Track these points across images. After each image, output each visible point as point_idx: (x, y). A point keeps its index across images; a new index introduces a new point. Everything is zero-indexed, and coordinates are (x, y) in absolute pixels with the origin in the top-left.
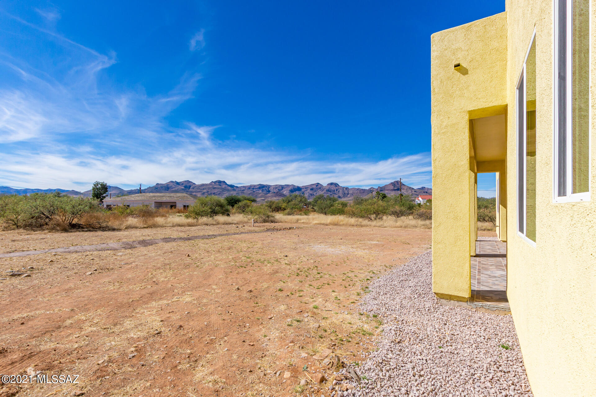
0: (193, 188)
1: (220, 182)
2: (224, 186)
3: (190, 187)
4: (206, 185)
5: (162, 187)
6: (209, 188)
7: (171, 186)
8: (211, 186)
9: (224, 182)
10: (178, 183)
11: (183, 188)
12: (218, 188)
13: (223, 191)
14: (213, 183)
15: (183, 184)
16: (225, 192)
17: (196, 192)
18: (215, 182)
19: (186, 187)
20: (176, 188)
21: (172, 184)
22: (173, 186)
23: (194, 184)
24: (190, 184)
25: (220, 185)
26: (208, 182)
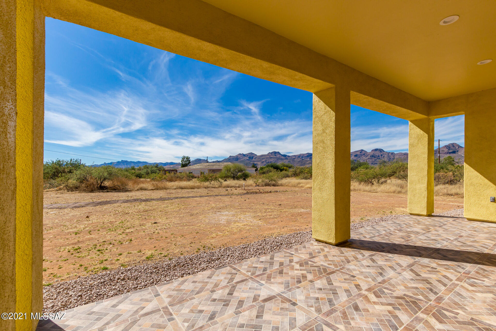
0: (255, 159)
1: (275, 153)
2: (278, 156)
3: (253, 157)
4: (265, 155)
5: (233, 159)
6: (267, 158)
7: (240, 158)
8: (268, 156)
9: (278, 153)
10: (244, 155)
11: (248, 158)
12: (274, 158)
13: (278, 160)
14: (270, 154)
15: (247, 156)
16: (279, 161)
17: (257, 161)
18: (272, 153)
19: (250, 158)
20: (243, 159)
21: (240, 156)
22: (241, 158)
23: (256, 155)
24: (253, 155)
25: (275, 156)
26: (266, 153)
